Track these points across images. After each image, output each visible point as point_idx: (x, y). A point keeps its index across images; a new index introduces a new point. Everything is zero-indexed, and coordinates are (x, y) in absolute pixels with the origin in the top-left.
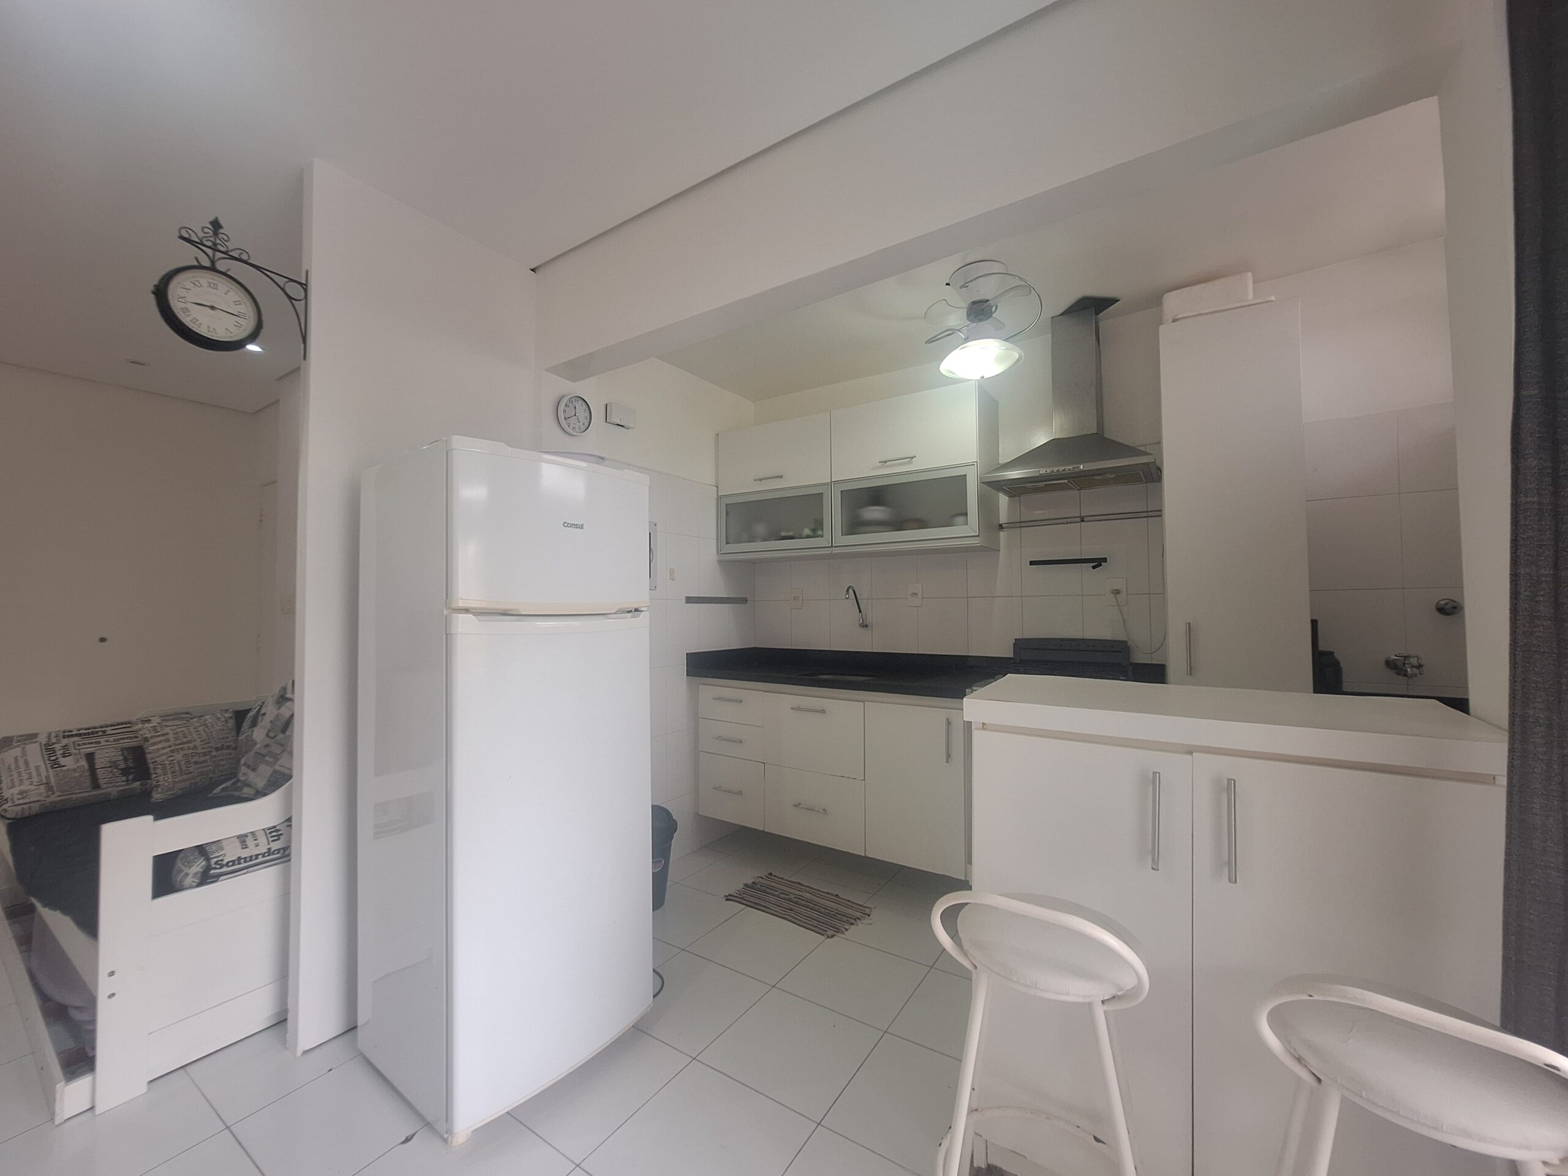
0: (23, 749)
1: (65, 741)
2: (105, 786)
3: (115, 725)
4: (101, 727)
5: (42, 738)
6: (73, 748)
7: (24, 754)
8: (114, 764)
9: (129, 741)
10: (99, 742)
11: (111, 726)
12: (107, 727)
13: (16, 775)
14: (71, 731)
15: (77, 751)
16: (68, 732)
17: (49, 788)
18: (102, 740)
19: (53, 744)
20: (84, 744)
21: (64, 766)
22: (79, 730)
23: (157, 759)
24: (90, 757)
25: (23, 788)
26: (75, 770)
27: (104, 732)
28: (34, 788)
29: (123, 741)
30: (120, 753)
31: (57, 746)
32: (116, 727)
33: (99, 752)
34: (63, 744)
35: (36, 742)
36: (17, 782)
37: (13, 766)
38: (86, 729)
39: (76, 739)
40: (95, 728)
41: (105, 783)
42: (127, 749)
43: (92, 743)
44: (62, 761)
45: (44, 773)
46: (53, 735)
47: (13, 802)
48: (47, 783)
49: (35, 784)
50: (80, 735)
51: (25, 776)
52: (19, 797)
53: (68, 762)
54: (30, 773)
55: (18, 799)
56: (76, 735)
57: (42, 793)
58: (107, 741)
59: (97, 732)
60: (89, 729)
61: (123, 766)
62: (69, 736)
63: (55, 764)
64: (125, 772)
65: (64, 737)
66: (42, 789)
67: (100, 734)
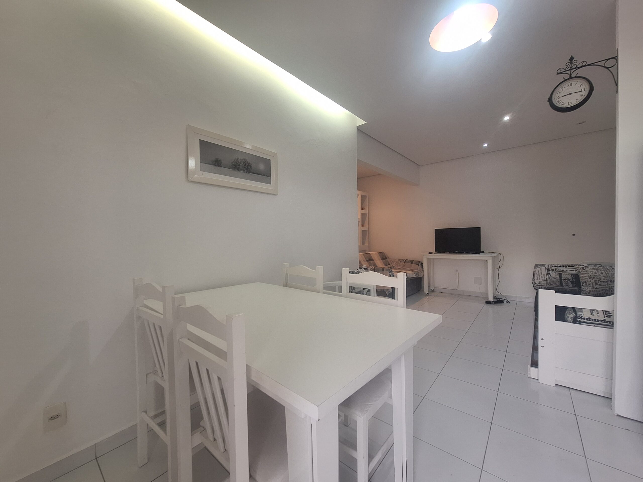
0: (541, 268)
1: (553, 268)
2: (565, 286)
3: (570, 265)
4: (565, 265)
5: (546, 266)
6: (555, 271)
7: (541, 270)
8: (568, 279)
9: (574, 271)
10: (564, 270)
11: (569, 265)
12: (567, 265)
13: (538, 276)
14: (555, 265)
15: (556, 272)
16: (554, 265)
17: (547, 283)
18: (565, 270)
19: (549, 268)
20: (559, 270)
21: (552, 276)
22: (558, 265)
23: (583, 280)
24: (560, 275)
25: (539, 280)
26: (555, 278)
27: (566, 267)
28: (543, 281)
29: (572, 271)
30: (571, 275)
31: (550, 269)
32: (571, 266)
33: (564, 274)
34: (552, 269)
35: (545, 267)
36: (538, 278)
37: (538, 273)
38: (560, 265)
39: (556, 268)
40: (563, 265)
41: (565, 285)
42: (573, 274)
43: (561, 270)
44: (551, 274)
45: (546, 277)
46: (550, 265)
47: (537, 284)
48: (546, 281)
49: (543, 280)
50: (558, 267)
51: (541, 277)
52: (539, 283)
53: (553, 275)
54: (542, 276)
55: (538, 284)
56: (557, 267)
57: (545, 284)
58: (566, 270)
59: (563, 267)
60: (561, 265)
61: (571, 280)
62: (554, 267)
63: (549, 275)
64: (572, 283)
65: (553, 267)
66: (545, 282)
67: (565, 267)
